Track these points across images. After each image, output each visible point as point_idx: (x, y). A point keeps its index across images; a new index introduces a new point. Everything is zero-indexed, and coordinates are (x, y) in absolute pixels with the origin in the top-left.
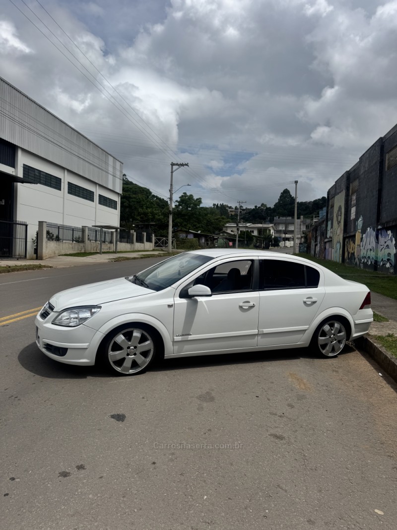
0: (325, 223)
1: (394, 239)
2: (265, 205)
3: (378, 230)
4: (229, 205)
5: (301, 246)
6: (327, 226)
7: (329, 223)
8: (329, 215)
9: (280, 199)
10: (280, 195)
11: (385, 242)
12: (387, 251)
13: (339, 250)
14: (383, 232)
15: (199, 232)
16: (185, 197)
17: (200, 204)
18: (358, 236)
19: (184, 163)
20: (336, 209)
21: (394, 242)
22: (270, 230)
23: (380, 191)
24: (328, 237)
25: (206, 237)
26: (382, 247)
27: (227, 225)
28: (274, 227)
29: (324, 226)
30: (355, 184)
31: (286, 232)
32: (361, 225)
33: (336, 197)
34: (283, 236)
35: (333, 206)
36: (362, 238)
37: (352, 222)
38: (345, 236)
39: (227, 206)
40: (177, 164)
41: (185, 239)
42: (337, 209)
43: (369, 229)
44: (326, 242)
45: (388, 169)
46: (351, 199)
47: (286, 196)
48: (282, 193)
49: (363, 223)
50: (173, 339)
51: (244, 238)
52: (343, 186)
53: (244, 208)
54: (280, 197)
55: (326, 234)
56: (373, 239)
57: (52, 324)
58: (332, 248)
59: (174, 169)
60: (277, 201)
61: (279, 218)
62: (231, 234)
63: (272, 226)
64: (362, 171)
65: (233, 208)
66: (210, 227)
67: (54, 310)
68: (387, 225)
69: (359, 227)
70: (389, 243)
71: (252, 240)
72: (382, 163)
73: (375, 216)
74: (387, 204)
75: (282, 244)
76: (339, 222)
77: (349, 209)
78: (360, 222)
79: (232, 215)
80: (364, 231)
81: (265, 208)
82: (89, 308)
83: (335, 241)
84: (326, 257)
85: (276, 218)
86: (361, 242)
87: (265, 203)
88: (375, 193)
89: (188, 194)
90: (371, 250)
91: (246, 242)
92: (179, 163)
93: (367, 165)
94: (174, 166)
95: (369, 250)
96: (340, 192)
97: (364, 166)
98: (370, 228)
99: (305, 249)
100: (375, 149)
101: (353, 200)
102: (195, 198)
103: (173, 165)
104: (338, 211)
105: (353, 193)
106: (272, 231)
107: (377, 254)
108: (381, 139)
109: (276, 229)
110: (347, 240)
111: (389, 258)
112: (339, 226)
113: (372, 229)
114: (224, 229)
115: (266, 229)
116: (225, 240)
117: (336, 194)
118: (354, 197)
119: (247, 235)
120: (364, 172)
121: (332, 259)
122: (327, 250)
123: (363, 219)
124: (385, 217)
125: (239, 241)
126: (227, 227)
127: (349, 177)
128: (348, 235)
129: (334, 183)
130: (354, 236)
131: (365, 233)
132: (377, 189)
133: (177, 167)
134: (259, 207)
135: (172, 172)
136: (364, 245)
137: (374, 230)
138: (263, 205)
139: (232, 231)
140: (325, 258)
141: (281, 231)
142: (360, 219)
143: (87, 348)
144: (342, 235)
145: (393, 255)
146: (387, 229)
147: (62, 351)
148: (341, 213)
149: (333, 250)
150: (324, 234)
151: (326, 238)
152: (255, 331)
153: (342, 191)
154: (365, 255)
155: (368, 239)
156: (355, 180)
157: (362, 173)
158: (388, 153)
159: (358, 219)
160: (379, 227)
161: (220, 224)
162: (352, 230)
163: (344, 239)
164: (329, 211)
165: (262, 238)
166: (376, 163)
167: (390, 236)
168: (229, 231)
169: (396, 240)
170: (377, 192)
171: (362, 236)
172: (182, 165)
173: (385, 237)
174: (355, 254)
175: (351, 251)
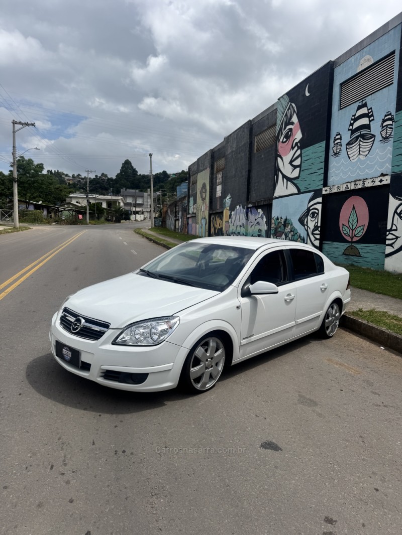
0: (187, 199)
1: (265, 217)
2: (106, 176)
3: (248, 208)
4: (65, 173)
5: (156, 220)
6: (189, 202)
7: (191, 199)
8: (191, 191)
9: (122, 171)
10: (121, 165)
11: (256, 220)
12: (258, 227)
13: (204, 225)
14: (254, 210)
15: (40, 203)
16: (23, 161)
17: (42, 171)
18: (226, 213)
19: (29, 123)
20: (199, 186)
21: (265, 220)
22: (119, 203)
23: (249, 172)
24: (190, 212)
25: (48, 208)
26: (252, 224)
27: (71, 195)
28: (123, 199)
29: (186, 201)
30: (221, 163)
31: (136, 205)
32: (229, 203)
33: (199, 174)
34: (134, 209)
35: (195, 183)
36: (230, 216)
37: (218, 200)
38: (211, 212)
39: (63, 174)
40: (20, 123)
41: (26, 211)
42: (201, 186)
43: (238, 207)
44: (188, 218)
45: (257, 151)
46: (217, 177)
47: (128, 167)
48: (123, 164)
49: (232, 202)
50: (241, 342)
51: (94, 211)
52: (207, 163)
53: (83, 177)
54: (122, 168)
55: (189, 210)
56: (243, 217)
57: (113, 344)
58: (196, 223)
59: (16, 128)
60: (119, 172)
61: (126, 190)
62: (78, 206)
63: (121, 199)
64: (229, 151)
65: (69, 176)
66: (49, 197)
67: (110, 327)
68: (258, 204)
69: (227, 205)
70: (259, 220)
71: (103, 213)
72: (251, 144)
73: (245, 195)
74: (257, 184)
75: (133, 217)
76: (204, 199)
77: (214, 187)
78: (228, 200)
79: (69, 184)
80: (232, 208)
81: (107, 178)
82: (167, 318)
83: (200, 216)
84: (190, 232)
85: (123, 190)
86: (230, 218)
87: (105, 173)
88: (245, 173)
89: (27, 158)
90: (241, 226)
91: (96, 215)
92: (23, 122)
93: (234, 146)
94: (16, 125)
95: (238, 227)
96: (204, 170)
97: (231, 146)
98: (240, 206)
99: (160, 223)
100: (244, 131)
101: (218, 178)
102: (36, 163)
103: (14, 123)
104: (202, 188)
105: (218, 172)
106: (122, 204)
107: (247, 230)
108: (250, 121)
109: (125, 202)
110: (213, 216)
111: (260, 234)
112: (203, 203)
113: (241, 207)
114: (68, 200)
115: (115, 201)
116: (71, 212)
117: (198, 171)
118: (220, 176)
119: (98, 207)
120: (233, 152)
121: (197, 234)
122: (190, 226)
123: (232, 197)
124: (254, 196)
125: (90, 213)
126: (71, 197)
127: (214, 155)
128: (214, 212)
129: (197, 160)
130: (222, 213)
131: (234, 211)
132: (247, 169)
133: (20, 126)
134: (100, 177)
135: (14, 132)
136: (233, 222)
137: (244, 208)
138: (103, 174)
139: (77, 202)
140: (188, 232)
141: (130, 204)
142: (228, 198)
143: (171, 370)
144: (208, 212)
145: (264, 231)
146: (257, 207)
147: (140, 378)
148: (206, 190)
149: (197, 226)
150: (186, 210)
151: (189, 214)
152: (293, 323)
153: (206, 169)
154: (234, 231)
155: (238, 216)
156: (220, 158)
157: (229, 152)
158: (257, 135)
159: (226, 197)
160: (250, 206)
161: (62, 194)
162: (218, 207)
163: (210, 215)
164: (191, 188)
165: (113, 211)
166: (245, 144)
167: (261, 214)
168: (74, 202)
169: (266, 218)
170: (247, 173)
171: (231, 213)
172: (27, 124)
173: (255, 215)
174: (224, 229)
175: (218, 226)
